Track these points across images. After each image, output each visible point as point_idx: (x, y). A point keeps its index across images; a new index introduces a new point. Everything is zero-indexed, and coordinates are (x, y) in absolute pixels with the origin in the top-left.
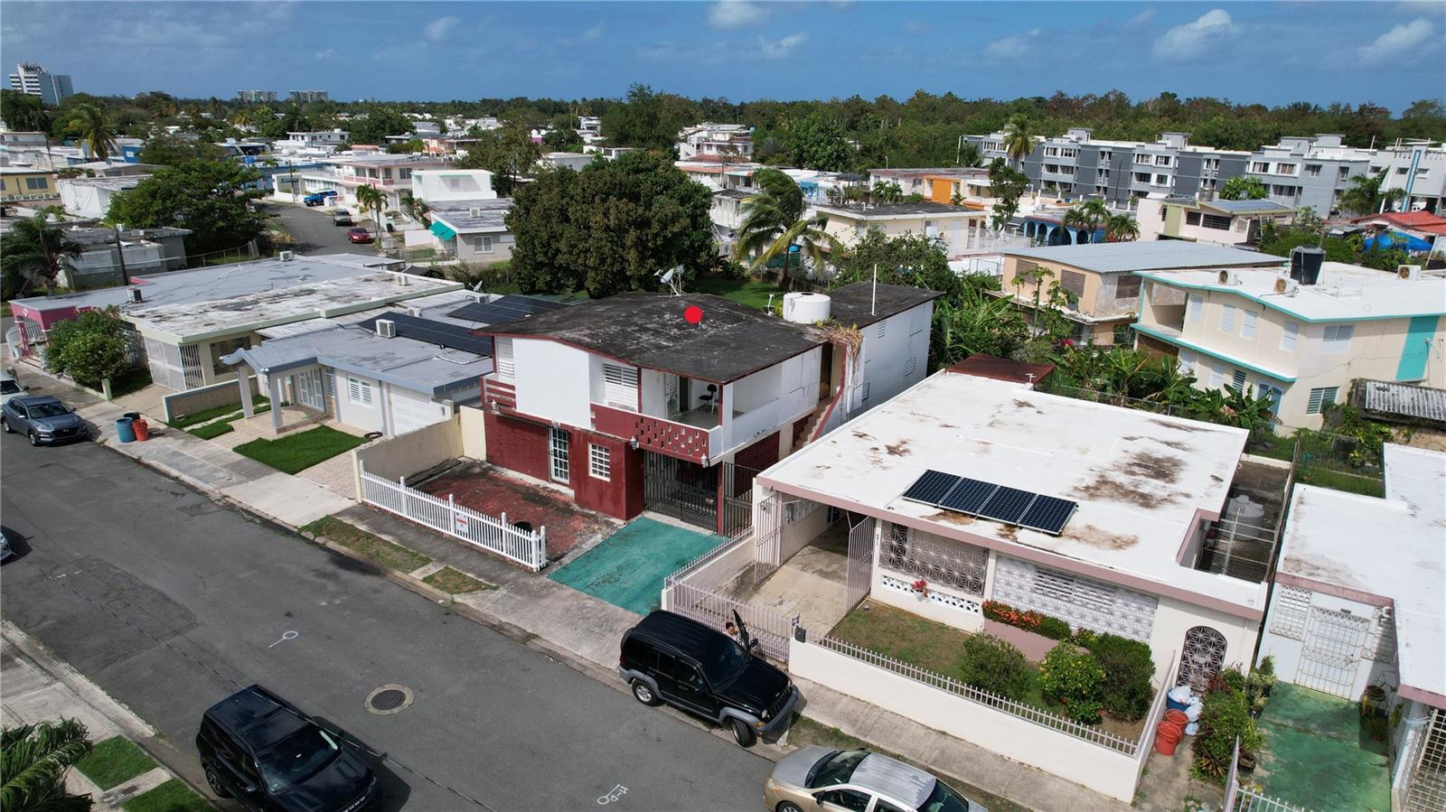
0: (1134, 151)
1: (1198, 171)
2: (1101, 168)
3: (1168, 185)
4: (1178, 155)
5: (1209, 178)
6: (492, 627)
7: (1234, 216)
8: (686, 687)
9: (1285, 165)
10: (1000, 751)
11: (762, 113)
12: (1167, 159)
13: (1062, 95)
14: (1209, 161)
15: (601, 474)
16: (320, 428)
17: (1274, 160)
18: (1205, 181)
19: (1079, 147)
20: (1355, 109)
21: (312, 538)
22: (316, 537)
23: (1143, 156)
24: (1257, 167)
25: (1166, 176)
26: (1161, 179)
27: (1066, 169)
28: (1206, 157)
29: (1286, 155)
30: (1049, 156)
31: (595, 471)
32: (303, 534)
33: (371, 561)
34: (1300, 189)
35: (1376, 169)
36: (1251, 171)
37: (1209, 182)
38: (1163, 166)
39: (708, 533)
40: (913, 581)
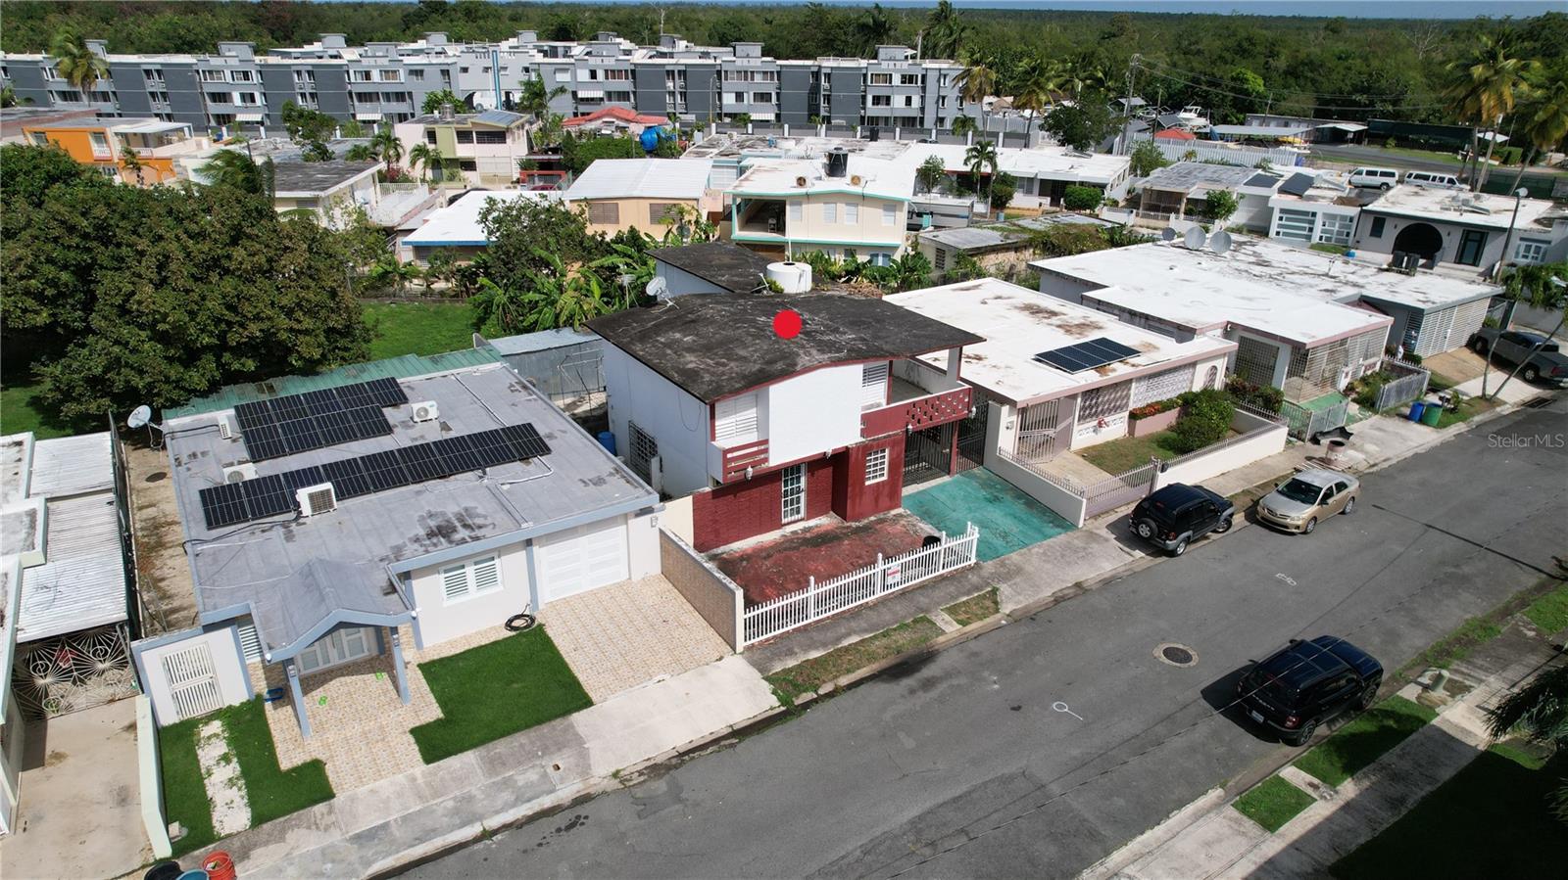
0: (196, 67)
1: (292, 86)
2: (152, 90)
3: (258, 104)
4: (258, 68)
5: (306, 91)
7: (509, 129)
9: (387, 72)
12: (246, 75)
14: (299, 73)
15: (875, 477)
18: (303, 95)
21: (813, 695)
22: (815, 690)
23: (210, 72)
24: (359, 76)
25: (253, 94)
26: (247, 98)
28: (294, 68)
29: (385, 62)
30: (57, 79)
31: (869, 479)
32: (797, 701)
34: (410, 94)
35: (465, 70)
36: (353, 80)
37: (308, 96)
38: (243, 82)
39: (946, 479)
40: (1095, 423)
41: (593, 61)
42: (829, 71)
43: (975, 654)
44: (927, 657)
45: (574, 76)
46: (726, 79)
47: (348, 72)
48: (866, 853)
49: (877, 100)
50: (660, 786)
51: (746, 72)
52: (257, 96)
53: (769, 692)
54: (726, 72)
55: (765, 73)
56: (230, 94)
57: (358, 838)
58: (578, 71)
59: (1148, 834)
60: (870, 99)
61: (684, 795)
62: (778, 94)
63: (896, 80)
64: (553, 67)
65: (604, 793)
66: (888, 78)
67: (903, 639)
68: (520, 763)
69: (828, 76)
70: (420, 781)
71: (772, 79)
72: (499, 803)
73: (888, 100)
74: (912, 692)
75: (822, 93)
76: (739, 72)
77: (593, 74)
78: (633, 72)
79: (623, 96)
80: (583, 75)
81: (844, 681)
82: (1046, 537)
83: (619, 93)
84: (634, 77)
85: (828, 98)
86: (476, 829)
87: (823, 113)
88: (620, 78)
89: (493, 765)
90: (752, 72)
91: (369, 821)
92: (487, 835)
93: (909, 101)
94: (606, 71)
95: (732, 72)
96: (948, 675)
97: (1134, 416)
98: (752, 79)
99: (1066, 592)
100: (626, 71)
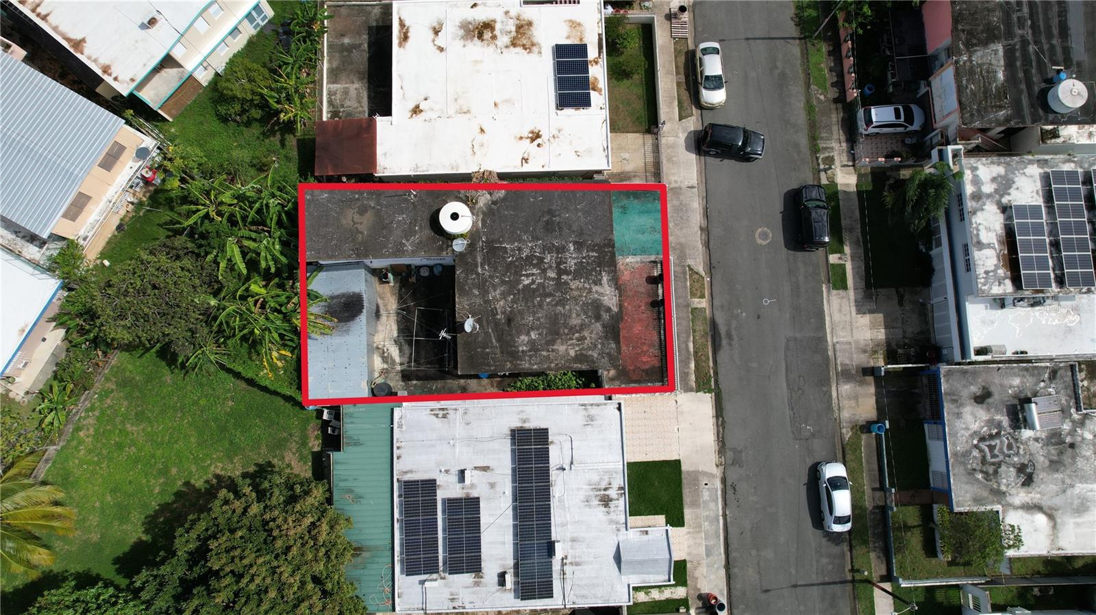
21: (714, 381)
22: (711, 376)
32: (714, 388)
43: (722, 306)
44: (714, 325)
48: (792, 410)
50: (729, 454)
53: (704, 395)
57: (708, 555)
59: (827, 323)
61: (739, 449)
65: (724, 473)
67: (700, 327)
68: (698, 496)
70: (691, 530)
72: (714, 508)
74: (730, 345)
81: (711, 364)
86: (721, 518)
89: (695, 504)
91: (703, 550)
92: (725, 516)
96: (729, 325)
99: (703, 238)
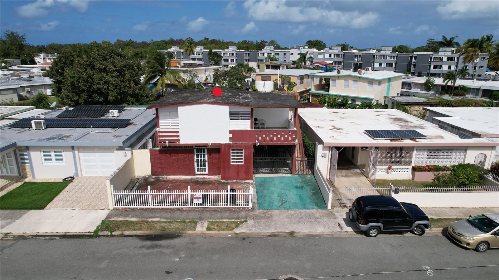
0: (222, 52)
1: (243, 57)
3: (235, 62)
4: (236, 52)
5: (247, 59)
6: (270, 236)
7: (281, 65)
8: (399, 220)
9: (269, 54)
10: (472, 207)
11: (54, 48)
12: (233, 54)
13: (172, 39)
15: (236, 162)
16: (23, 184)
17: (266, 52)
18: (246, 60)
19: (203, 52)
20: (260, 42)
21: (109, 234)
22: (112, 232)
23: (225, 53)
24: (261, 55)
25: (234, 59)
26: (232, 60)
27: (199, 59)
29: (269, 51)
31: (233, 162)
32: (100, 233)
33: (164, 232)
35: (292, 54)
36: (259, 56)
37: (247, 60)
38: (232, 56)
39: (289, 175)
40: (386, 167)
41: (331, 51)
42: (416, 56)
44: (172, 236)
45: (324, 56)
46: (376, 58)
47: (258, 54)
49: (435, 67)
51: (384, 56)
52: (235, 60)
54: (377, 56)
55: (391, 56)
56: (228, 59)
58: (325, 54)
60: (432, 66)
62: (396, 64)
63: (445, 59)
64: (317, 53)
66: (441, 58)
67: (174, 226)
69: (416, 58)
71: (394, 58)
73: (440, 67)
74: (142, 247)
75: (412, 63)
76: (381, 56)
77: (330, 56)
78: (344, 55)
79: (339, 63)
80: (327, 56)
81: (127, 233)
82: (305, 207)
83: (339, 62)
84: (344, 57)
85: (415, 66)
87: (412, 71)
88: (339, 57)
90: (386, 56)
93: (450, 67)
94: (335, 55)
95: (379, 56)
97: (415, 169)
98: (386, 58)
99: (281, 234)
100: (341, 55)
